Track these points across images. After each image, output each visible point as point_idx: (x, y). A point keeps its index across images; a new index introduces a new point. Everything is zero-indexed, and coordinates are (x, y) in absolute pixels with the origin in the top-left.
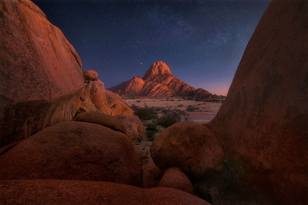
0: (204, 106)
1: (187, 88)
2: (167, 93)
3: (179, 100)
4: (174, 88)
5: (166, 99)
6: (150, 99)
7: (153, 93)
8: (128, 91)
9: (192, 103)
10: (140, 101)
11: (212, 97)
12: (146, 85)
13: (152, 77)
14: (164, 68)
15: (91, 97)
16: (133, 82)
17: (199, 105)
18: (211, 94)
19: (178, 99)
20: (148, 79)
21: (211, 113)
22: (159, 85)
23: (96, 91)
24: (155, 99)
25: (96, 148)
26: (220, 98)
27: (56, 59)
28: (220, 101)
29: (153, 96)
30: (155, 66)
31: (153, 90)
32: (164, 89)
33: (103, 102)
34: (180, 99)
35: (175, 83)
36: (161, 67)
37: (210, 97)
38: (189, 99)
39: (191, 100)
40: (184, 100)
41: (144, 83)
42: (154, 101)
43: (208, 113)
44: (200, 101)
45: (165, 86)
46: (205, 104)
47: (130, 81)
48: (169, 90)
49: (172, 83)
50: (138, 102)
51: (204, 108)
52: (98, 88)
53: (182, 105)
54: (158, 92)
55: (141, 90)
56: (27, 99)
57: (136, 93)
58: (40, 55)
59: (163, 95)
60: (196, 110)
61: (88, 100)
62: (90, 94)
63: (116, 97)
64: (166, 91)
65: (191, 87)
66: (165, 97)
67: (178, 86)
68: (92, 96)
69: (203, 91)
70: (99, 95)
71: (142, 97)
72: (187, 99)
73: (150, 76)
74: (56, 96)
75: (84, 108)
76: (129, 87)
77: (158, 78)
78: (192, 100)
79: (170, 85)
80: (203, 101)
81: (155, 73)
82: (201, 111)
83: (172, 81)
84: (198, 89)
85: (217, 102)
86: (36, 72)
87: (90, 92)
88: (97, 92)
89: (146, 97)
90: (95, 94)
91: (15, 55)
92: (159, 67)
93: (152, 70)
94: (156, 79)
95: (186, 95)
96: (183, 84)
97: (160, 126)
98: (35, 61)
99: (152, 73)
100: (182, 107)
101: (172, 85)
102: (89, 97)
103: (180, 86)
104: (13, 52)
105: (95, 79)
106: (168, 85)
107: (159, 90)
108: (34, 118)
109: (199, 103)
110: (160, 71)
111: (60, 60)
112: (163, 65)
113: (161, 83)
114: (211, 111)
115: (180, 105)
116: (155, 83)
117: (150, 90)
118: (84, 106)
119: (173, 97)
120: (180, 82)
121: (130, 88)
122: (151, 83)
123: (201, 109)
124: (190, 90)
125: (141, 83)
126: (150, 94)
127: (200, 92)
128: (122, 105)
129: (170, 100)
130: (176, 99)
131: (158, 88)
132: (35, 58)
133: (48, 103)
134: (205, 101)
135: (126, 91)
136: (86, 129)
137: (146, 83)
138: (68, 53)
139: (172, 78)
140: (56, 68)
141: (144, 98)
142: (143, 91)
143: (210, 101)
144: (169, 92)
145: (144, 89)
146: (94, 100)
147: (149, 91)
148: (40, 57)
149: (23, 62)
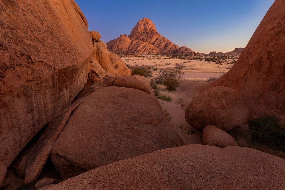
0: (190, 64)
1: (171, 46)
2: (152, 52)
3: (165, 59)
4: (159, 46)
5: (153, 57)
6: (137, 58)
7: (139, 51)
8: (116, 49)
9: (178, 61)
10: (129, 60)
11: (195, 55)
12: (133, 44)
13: (138, 35)
14: (150, 25)
15: (98, 59)
16: (120, 41)
17: (184, 63)
18: (194, 52)
19: (164, 57)
20: (135, 37)
21: (198, 71)
22: (145, 43)
23: (101, 53)
24: (142, 58)
25: (145, 111)
26: (202, 56)
27: (70, 21)
28: (203, 59)
29: (139, 54)
30: (141, 24)
31: (139, 48)
32: (149, 47)
33: (109, 63)
34: (166, 57)
35: (160, 41)
36: (146, 24)
37: (193, 55)
38: (174, 57)
39: (175, 58)
40: (169, 58)
41: (130, 41)
42: (142, 59)
43: (196, 71)
44: (184, 59)
45: (150, 44)
46: (189, 62)
47: (117, 40)
48: (154, 48)
49: (158, 41)
50: (128, 60)
51: (190, 66)
52: (103, 50)
53: (169, 63)
54: (144, 50)
55: (128, 48)
56: (63, 65)
57: (123, 51)
58: (58, 18)
59: (149, 53)
60: (183, 68)
61: (95, 62)
62: (96, 55)
63: (116, 57)
64: (152, 49)
65: (175, 45)
66: (150, 55)
67: (163, 45)
68: (98, 57)
69: (187, 49)
70: (105, 57)
71: (130, 56)
72: (172, 57)
73: (136, 34)
74: (81, 60)
75: (94, 69)
76: (116, 46)
77: (144, 36)
78: (177, 58)
79: (156, 43)
80: (187, 59)
81: (141, 31)
82: (188, 69)
83: (157, 39)
84: (182, 47)
85: (200, 60)
86: (60, 37)
87: (96, 54)
88: (103, 53)
89: (133, 56)
90: (101, 56)
91: (40, 19)
92: (144, 25)
93: (138, 28)
94: (142, 37)
95: (170, 53)
96: (168, 42)
97: (160, 84)
98: (57, 25)
99: (138, 31)
100: (169, 65)
101: (158, 43)
102: (96, 58)
103: (165, 44)
104: (38, 16)
105: (98, 40)
106: (154, 43)
107: (145, 48)
108: (69, 82)
109: (184, 61)
110: (146, 29)
111: (73, 21)
112: (149, 22)
113: (147, 42)
114: (197, 69)
115: (168, 63)
116: (141, 41)
117: (137, 48)
118: (93, 68)
119: (158, 55)
120: (165, 40)
121: (118, 47)
122: (137, 41)
123: (188, 67)
124: (174, 48)
125: (127, 41)
126: (137, 52)
127: (183, 50)
128: (122, 65)
129: (157, 59)
130: (161, 58)
131: (145, 46)
132: (55, 21)
133: (77, 68)
134: (190, 59)
135: (114, 50)
136: (130, 94)
137: (133, 41)
138: (76, 13)
139: (158, 36)
140: (73, 31)
141: (132, 57)
142: (129, 50)
143: (194, 59)
144: (155, 51)
145: (130, 48)
146: (101, 62)
147: (135, 50)
148: (59, 20)
149: (48, 27)
